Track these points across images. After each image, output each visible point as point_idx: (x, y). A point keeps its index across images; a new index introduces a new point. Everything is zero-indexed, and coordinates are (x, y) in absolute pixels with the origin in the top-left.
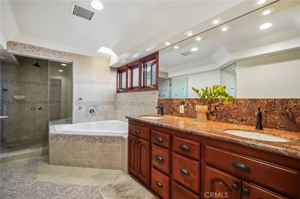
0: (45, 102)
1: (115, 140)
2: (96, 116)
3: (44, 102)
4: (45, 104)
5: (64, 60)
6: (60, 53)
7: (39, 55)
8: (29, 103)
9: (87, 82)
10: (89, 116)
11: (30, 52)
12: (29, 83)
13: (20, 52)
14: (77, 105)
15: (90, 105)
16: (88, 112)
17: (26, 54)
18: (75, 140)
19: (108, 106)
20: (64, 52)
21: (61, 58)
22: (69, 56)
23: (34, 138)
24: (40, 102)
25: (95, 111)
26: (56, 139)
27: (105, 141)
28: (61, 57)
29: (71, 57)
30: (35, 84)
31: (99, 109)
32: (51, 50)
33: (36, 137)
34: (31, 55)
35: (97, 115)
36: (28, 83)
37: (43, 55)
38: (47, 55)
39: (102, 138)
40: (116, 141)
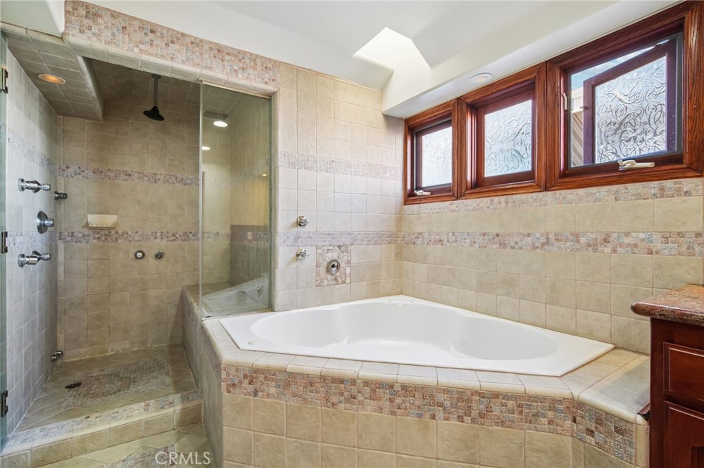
0: (174, 236)
1: (536, 415)
2: (344, 282)
3: (171, 234)
4: (174, 240)
5: (250, 82)
6: (239, 55)
7: (172, 58)
8: (130, 238)
9: (318, 164)
10: (326, 282)
11: (141, 46)
12: (130, 175)
13: (109, 43)
14: (288, 246)
15: (328, 243)
16: (323, 270)
17: (129, 54)
18: (334, 399)
19: (378, 247)
20: (251, 54)
21: (240, 76)
22: (266, 68)
23: (143, 348)
24: (158, 235)
25: (342, 265)
26: (251, 388)
27: (482, 416)
28: (241, 71)
29: (271, 73)
30: (146, 179)
31: (354, 260)
32: (211, 43)
33: (149, 346)
34: (145, 57)
35: (348, 281)
36: (126, 175)
37: (183, 62)
38: (196, 61)
39: (469, 401)
40: (545, 420)
